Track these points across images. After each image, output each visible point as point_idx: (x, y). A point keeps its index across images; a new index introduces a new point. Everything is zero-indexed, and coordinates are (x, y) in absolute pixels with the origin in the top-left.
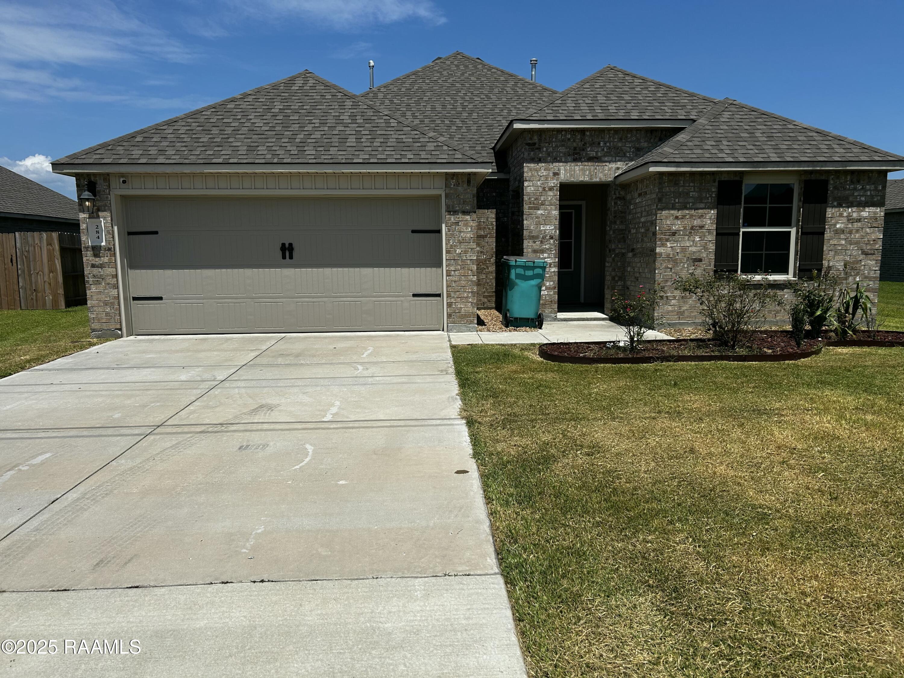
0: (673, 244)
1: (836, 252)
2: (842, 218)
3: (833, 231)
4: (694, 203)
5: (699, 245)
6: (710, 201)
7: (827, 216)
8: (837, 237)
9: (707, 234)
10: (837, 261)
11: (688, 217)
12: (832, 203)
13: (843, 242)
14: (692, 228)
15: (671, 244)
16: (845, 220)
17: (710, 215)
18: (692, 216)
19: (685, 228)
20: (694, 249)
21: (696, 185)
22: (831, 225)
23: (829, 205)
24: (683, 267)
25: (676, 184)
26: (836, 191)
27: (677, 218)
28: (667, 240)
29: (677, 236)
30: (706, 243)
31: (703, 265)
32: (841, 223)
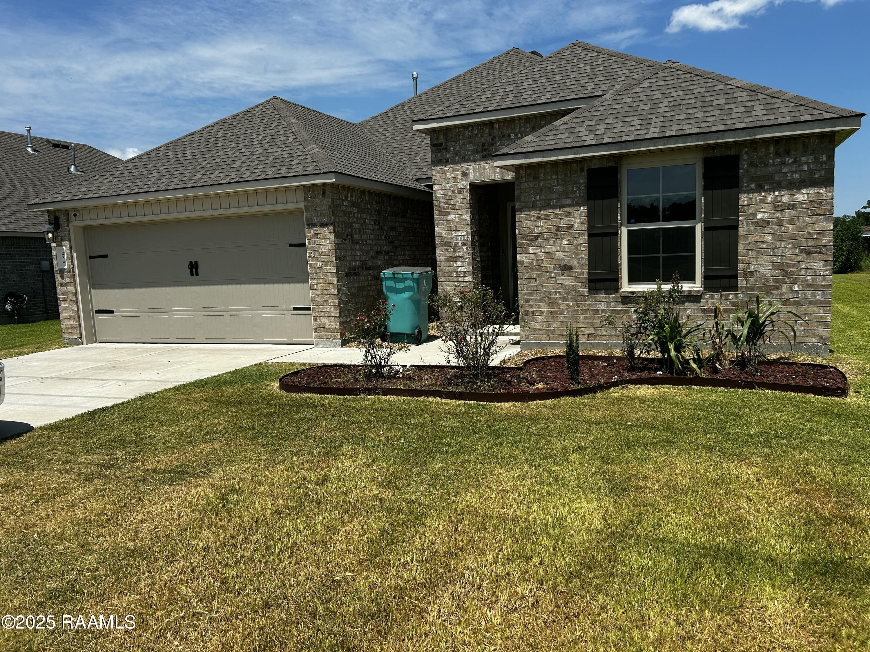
0: (536, 249)
1: (758, 252)
2: (765, 205)
3: (752, 223)
4: (558, 200)
5: (567, 250)
6: (578, 195)
7: (740, 203)
8: (759, 231)
9: (577, 235)
10: (761, 264)
11: (552, 216)
12: (748, 186)
13: (769, 238)
14: (558, 230)
15: (533, 249)
16: (770, 207)
17: (579, 212)
18: (557, 215)
19: (549, 230)
20: (561, 255)
21: (559, 177)
22: (749, 215)
23: (744, 189)
24: (550, 276)
25: (536, 178)
26: (753, 169)
27: (539, 218)
28: (529, 245)
29: (540, 241)
30: (576, 247)
31: (573, 273)
32: (764, 212)
